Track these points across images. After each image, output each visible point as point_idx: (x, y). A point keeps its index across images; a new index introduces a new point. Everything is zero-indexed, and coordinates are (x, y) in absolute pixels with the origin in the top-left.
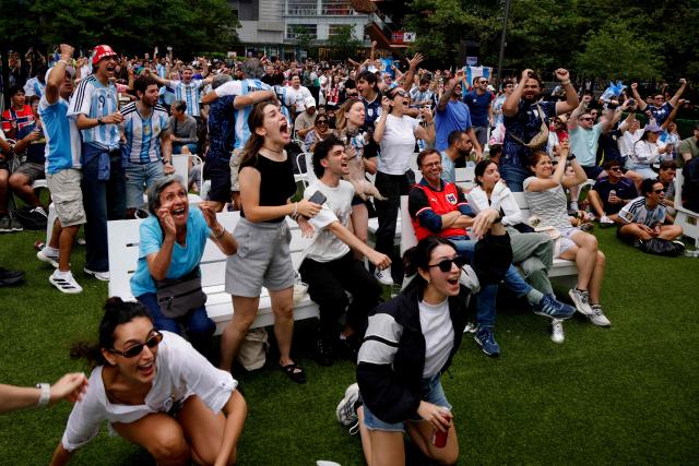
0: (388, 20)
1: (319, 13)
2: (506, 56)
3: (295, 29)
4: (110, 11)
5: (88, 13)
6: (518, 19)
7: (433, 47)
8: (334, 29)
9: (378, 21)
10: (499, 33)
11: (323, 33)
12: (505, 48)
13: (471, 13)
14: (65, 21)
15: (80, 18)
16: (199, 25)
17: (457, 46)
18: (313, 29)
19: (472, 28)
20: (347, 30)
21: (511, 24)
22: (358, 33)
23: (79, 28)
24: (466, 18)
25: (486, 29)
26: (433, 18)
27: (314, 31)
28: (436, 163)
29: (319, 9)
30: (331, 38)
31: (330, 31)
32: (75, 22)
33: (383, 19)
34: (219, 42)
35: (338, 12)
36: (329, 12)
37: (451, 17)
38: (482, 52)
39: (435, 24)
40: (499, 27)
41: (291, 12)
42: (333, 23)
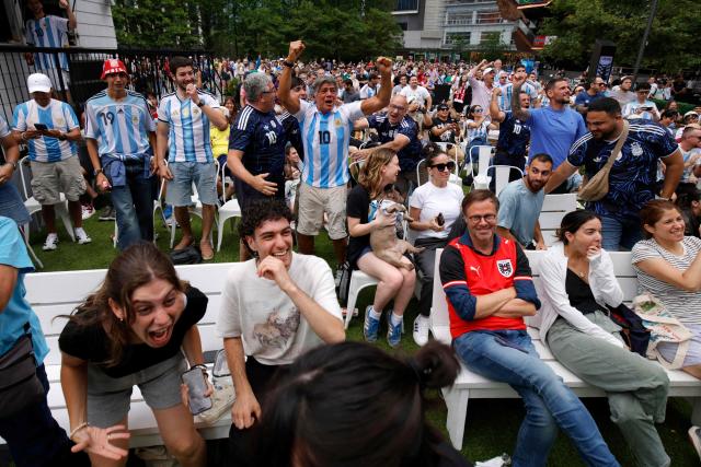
0: (532, 26)
1: (474, 22)
2: (645, 55)
3: (452, 36)
4: (303, 26)
5: (288, 28)
6: (665, 17)
7: (567, 48)
8: (486, 35)
9: (523, 26)
10: (641, 32)
11: (475, 39)
12: (647, 48)
13: (613, 13)
14: (271, 35)
15: (281, 33)
16: (371, 35)
17: (592, 46)
18: (467, 36)
19: (612, 28)
20: (496, 35)
21: (657, 22)
22: (506, 38)
23: (280, 40)
24: (607, 18)
25: (627, 28)
26: (570, 19)
27: (469, 37)
29: (474, 19)
30: (482, 43)
31: (482, 37)
32: (278, 36)
33: (527, 24)
34: (386, 48)
35: (490, 21)
36: (482, 21)
37: (591, 17)
38: (619, 51)
39: (573, 26)
40: (642, 26)
41: (449, 22)
42: (484, 30)
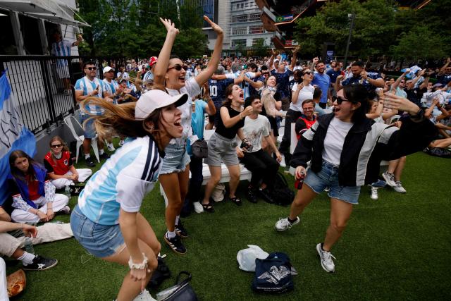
0: (284, 34)
1: (248, 33)
2: (350, 49)
3: (235, 42)
4: (150, 39)
5: (141, 41)
6: (358, 29)
7: (308, 47)
8: (256, 41)
9: (278, 35)
10: (347, 37)
11: (249, 43)
12: (350, 45)
13: (331, 27)
14: (132, 46)
15: (138, 44)
16: (189, 43)
17: (322, 45)
18: (245, 41)
19: (331, 36)
20: (262, 41)
21: (354, 32)
22: (268, 42)
23: (138, 48)
24: (328, 30)
25: (339, 35)
26: (309, 32)
27: (245, 42)
28: (309, 108)
29: (248, 31)
30: (254, 46)
31: (253, 42)
32: (136, 46)
33: (281, 34)
34: (200, 51)
35: (257, 32)
36: (253, 32)
37: (319, 30)
38: (336, 48)
39: (310, 35)
40: (348, 34)
41: (233, 33)
42: (254, 37)
